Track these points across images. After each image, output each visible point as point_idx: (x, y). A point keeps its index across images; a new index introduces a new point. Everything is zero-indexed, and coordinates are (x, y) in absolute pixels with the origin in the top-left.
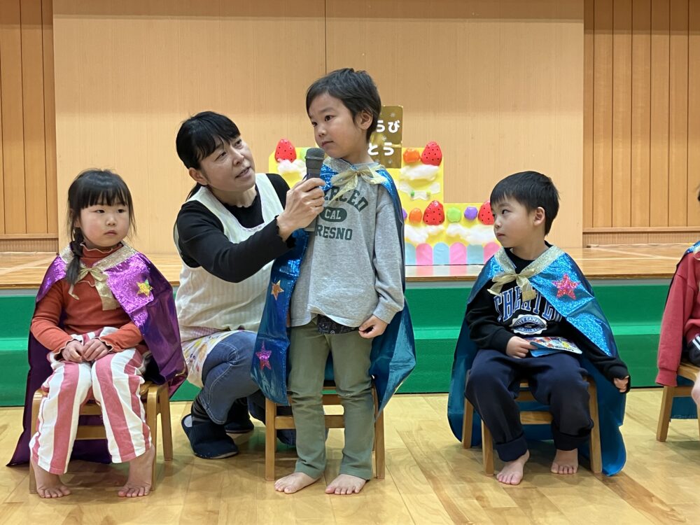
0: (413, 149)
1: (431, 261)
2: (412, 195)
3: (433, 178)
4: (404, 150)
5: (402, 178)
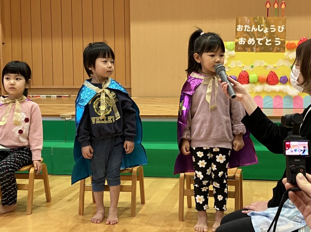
0: (292, 42)
1: (302, 106)
4: (287, 42)
5: (285, 58)
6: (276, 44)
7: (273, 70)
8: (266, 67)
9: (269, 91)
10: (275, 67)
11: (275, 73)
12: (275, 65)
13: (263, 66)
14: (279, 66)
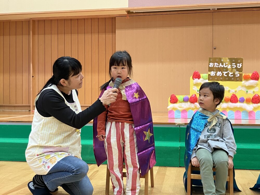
0: (247, 74)
1: (255, 118)
2: (247, 92)
3: (256, 85)
4: (243, 75)
5: (243, 85)
7: (234, 93)
9: (232, 107)
10: (236, 92)
11: (236, 95)
12: (236, 90)
13: (228, 90)
14: (239, 91)
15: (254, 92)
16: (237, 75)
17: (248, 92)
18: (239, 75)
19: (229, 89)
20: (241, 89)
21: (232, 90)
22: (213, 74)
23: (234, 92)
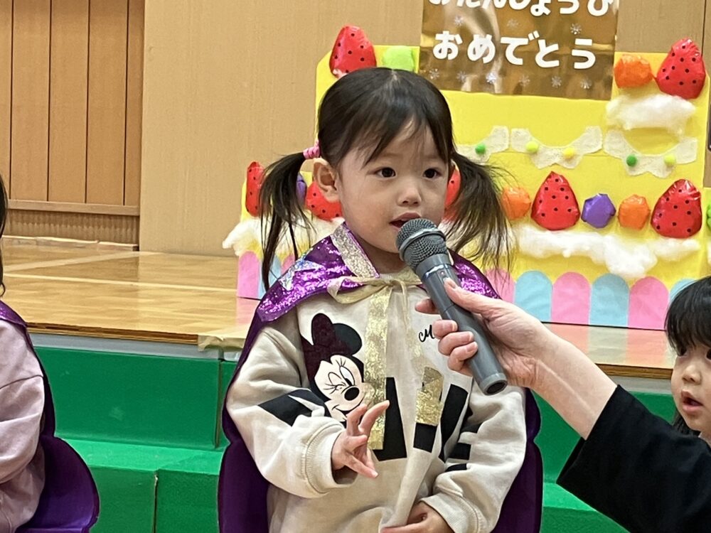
0: (638, 56)
3: (683, 129)
6: (578, 65)
7: (558, 171)
8: (533, 153)
9: (538, 253)
10: (569, 159)
11: (565, 181)
12: (569, 150)
13: (523, 150)
14: (585, 155)
15: (670, 166)
16: (585, 59)
17: (641, 163)
18: (592, 59)
19: (533, 144)
20: (600, 147)
21: (549, 153)
22: (445, 46)
23: (557, 160)
